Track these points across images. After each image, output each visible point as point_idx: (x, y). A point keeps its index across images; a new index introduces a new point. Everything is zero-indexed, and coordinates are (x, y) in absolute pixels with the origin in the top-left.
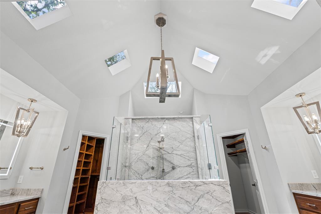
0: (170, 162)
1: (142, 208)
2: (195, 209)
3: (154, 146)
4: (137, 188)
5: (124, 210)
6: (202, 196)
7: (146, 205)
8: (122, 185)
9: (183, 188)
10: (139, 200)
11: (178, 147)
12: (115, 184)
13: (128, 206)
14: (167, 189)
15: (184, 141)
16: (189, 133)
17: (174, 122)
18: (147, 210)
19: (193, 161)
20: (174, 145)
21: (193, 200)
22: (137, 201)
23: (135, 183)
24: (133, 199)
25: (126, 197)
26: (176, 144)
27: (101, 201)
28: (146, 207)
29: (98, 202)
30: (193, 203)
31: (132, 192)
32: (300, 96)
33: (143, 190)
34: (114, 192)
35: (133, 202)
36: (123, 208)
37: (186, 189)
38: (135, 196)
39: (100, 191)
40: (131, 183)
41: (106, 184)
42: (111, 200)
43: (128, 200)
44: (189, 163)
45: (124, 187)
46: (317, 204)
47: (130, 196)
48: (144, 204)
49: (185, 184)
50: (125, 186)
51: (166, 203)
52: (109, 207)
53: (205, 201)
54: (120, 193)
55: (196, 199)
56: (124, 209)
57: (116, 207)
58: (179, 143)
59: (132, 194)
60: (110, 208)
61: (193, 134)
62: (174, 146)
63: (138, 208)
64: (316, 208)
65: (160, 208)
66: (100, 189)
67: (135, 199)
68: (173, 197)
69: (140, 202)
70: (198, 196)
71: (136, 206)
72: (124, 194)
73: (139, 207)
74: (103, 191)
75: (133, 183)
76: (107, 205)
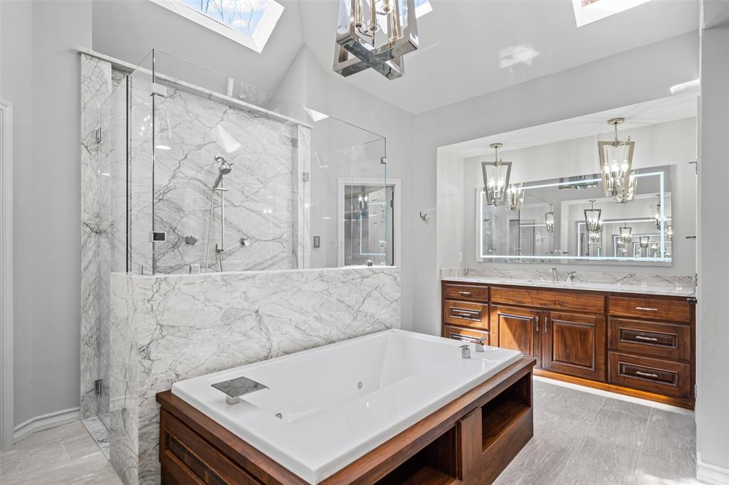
0: (235, 227)
1: (272, 332)
2: (359, 318)
3: (194, 179)
4: (259, 288)
5: (230, 344)
6: (369, 295)
7: (280, 324)
8: (220, 283)
9: (344, 282)
10: (264, 316)
11: (257, 192)
12: (199, 282)
13: (240, 332)
14: (320, 286)
15: (271, 181)
16: (283, 163)
17: (251, 123)
18: (282, 334)
19: (285, 230)
20: (248, 186)
21: (356, 302)
22: (260, 319)
23: (253, 277)
24: (250, 314)
25: (233, 313)
26: (253, 184)
27: (157, 332)
28: (281, 327)
29: (151, 336)
30: (356, 309)
31: (247, 299)
32: (496, 147)
33: (273, 293)
34: (197, 305)
35: (251, 321)
36: (227, 338)
37: (348, 284)
38: (256, 307)
39: (149, 306)
40: (242, 277)
41: (169, 284)
42: (191, 327)
43: (239, 319)
44: (278, 232)
45: (225, 289)
46: (474, 291)
47: (243, 309)
48: (276, 322)
49: (348, 274)
50: (229, 285)
51: (316, 314)
52: (188, 344)
53: (372, 301)
54: (216, 304)
55: (361, 299)
56: (230, 342)
57: (209, 340)
58: (258, 182)
59: (246, 305)
60: (191, 346)
61: (290, 167)
62: (249, 189)
63: (263, 334)
64: (470, 296)
65: (307, 326)
66: (148, 301)
67: (254, 314)
68: (328, 301)
69: (266, 320)
70: (364, 294)
71: (259, 330)
72: (227, 307)
73: (264, 330)
74: (162, 305)
75: (248, 277)
76: (182, 341)
